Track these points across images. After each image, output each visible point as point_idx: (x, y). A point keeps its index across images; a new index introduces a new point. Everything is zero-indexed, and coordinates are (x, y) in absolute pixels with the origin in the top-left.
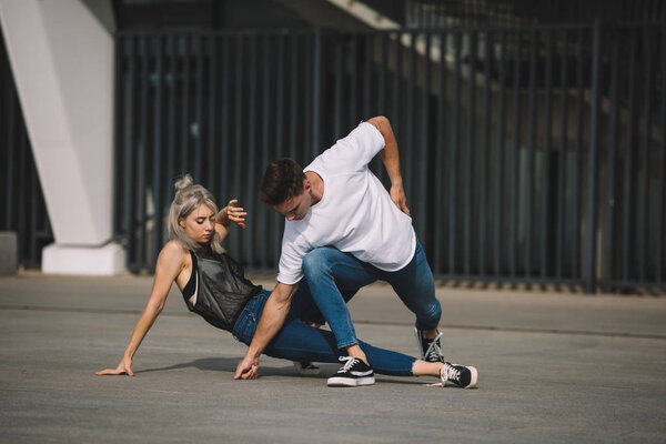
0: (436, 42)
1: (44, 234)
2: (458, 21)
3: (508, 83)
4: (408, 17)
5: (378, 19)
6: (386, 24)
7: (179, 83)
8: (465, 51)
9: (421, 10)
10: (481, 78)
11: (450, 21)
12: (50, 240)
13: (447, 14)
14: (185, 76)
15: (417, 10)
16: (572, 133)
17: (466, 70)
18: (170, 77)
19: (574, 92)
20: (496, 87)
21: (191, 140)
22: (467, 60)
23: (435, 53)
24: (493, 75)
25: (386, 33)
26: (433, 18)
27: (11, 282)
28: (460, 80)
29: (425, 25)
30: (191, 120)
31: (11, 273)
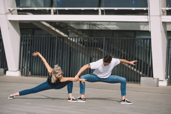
0: (74, 38)
1: (7, 69)
2: (78, 36)
3: (86, 46)
4: (70, 35)
5: (65, 35)
6: (66, 36)
7: (26, 44)
8: (79, 41)
9: (72, 34)
10: (81, 45)
11: (77, 36)
12: (8, 70)
13: (76, 35)
14: (28, 43)
15: (71, 33)
16: (94, 55)
17: (79, 44)
18: (25, 43)
19: (97, 48)
20: (84, 47)
21: (28, 54)
22: (79, 42)
23: (74, 41)
24: (84, 45)
25: (66, 37)
26: (74, 35)
27: (2, 77)
28: (78, 45)
29: (72, 36)
30: (29, 50)
31: (3, 76)
